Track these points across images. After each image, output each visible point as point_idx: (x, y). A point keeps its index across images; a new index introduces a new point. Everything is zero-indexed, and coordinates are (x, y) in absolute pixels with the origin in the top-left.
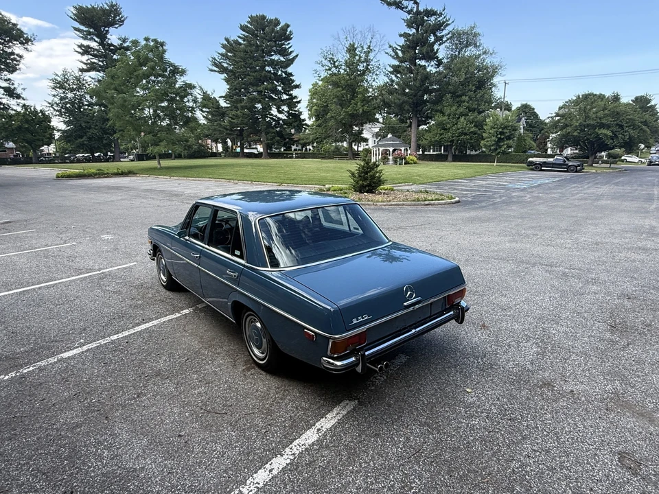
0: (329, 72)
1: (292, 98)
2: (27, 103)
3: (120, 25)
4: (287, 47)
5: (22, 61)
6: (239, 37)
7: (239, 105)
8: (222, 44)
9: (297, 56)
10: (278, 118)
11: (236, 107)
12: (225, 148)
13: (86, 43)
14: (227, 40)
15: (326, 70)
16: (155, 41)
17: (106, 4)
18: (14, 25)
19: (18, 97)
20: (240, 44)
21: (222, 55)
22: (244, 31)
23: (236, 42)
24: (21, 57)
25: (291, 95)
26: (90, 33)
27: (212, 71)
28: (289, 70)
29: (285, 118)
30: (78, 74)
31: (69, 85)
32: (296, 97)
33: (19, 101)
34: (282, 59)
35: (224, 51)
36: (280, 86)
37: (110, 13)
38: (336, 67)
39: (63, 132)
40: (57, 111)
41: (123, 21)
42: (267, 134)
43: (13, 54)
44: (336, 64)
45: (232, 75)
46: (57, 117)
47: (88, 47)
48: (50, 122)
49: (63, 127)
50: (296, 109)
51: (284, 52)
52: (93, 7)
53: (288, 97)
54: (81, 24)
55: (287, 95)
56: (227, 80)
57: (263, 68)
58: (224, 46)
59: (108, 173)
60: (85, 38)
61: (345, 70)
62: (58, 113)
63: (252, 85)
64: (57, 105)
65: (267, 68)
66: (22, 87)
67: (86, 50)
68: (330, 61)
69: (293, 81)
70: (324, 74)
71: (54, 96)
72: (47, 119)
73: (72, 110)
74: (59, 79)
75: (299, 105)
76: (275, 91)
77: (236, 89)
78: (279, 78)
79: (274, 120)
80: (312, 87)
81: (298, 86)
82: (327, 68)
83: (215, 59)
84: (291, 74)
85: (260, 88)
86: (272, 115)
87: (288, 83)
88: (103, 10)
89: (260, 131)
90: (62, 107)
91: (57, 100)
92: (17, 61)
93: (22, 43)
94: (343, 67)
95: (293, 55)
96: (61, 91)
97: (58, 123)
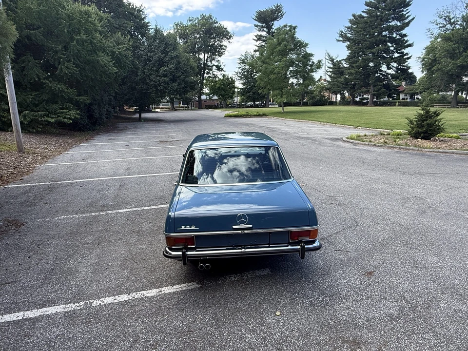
0: (443, 29)
1: (403, 55)
2: (225, 73)
3: (281, 19)
4: (405, 13)
5: (227, 49)
6: (363, 12)
7: (354, 65)
8: (350, 20)
9: (413, 19)
10: (387, 73)
11: (353, 67)
12: (343, 97)
13: (260, 33)
14: (354, 16)
15: (440, 27)
16: (291, 26)
17: (274, 6)
18: (226, 29)
19: (222, 70)
20: (363, 17)
21: (348, 28)
22: (368, 6)
23: (361, 17)
24: (226, 47)
25: (403, 53)
26: (262, 27)
27: (338, 41)
28: (404, 32)
29: (394, 73)
30: (253, 53)
31: (247, 61)
32: (407, 54)
33: (222, 72)
34: (399, 24)
35: (350, 25)
36: (392, 46)
37: (276, 12)
38: (451, 24)
39: (241, 89)
40: (240, 77)
41: (282, 16)
42: (374, 86)
43: (223, 45)
44: (452, 21)
45: (353, 42)
46: (239, 81)
47: (261, 36)
48: (234, 83)
49: (241, 86)
50: (405, 65)
51: (401, 18)
52: (267, 10)
53: (399, 55)
54: (259, 22)
55: (398, 53)
56: (348, 47)
57: (380, 33)
58: (351, 21)
59: (251, 115)
60: (260, 31)
61: (461, 25)
62: (239, 78)
63: (369, 48)
64: (240, 73)
65: (384, 33)
66: (224, 64)
67: (259, 38)
68: (445, 19)
69: (407, 41)
70: (437, 31)
71: (239, 68)
72: (233, 82)
73: (247, 76)
74: (243, 58)
75: (409, 61)
76: (387, 51)
77: (355, 53)
78: (393, 40)
79: (383, 75)
80: (430, 44)
81: (410, 45)
82: (441, 25)
83: (342, 32)
84: (405, 35)
85: (374, 50)
86: (382, 71)
87: (401, 44)
88: (272, 10)
89: (369, 85)
90: (242, 75)
91: (240, 70)
92: (224, 49)
93: (228, 39)
94: (459, 23)
95: (410, 18)
96: (243, 65)
97: (239, 84)
